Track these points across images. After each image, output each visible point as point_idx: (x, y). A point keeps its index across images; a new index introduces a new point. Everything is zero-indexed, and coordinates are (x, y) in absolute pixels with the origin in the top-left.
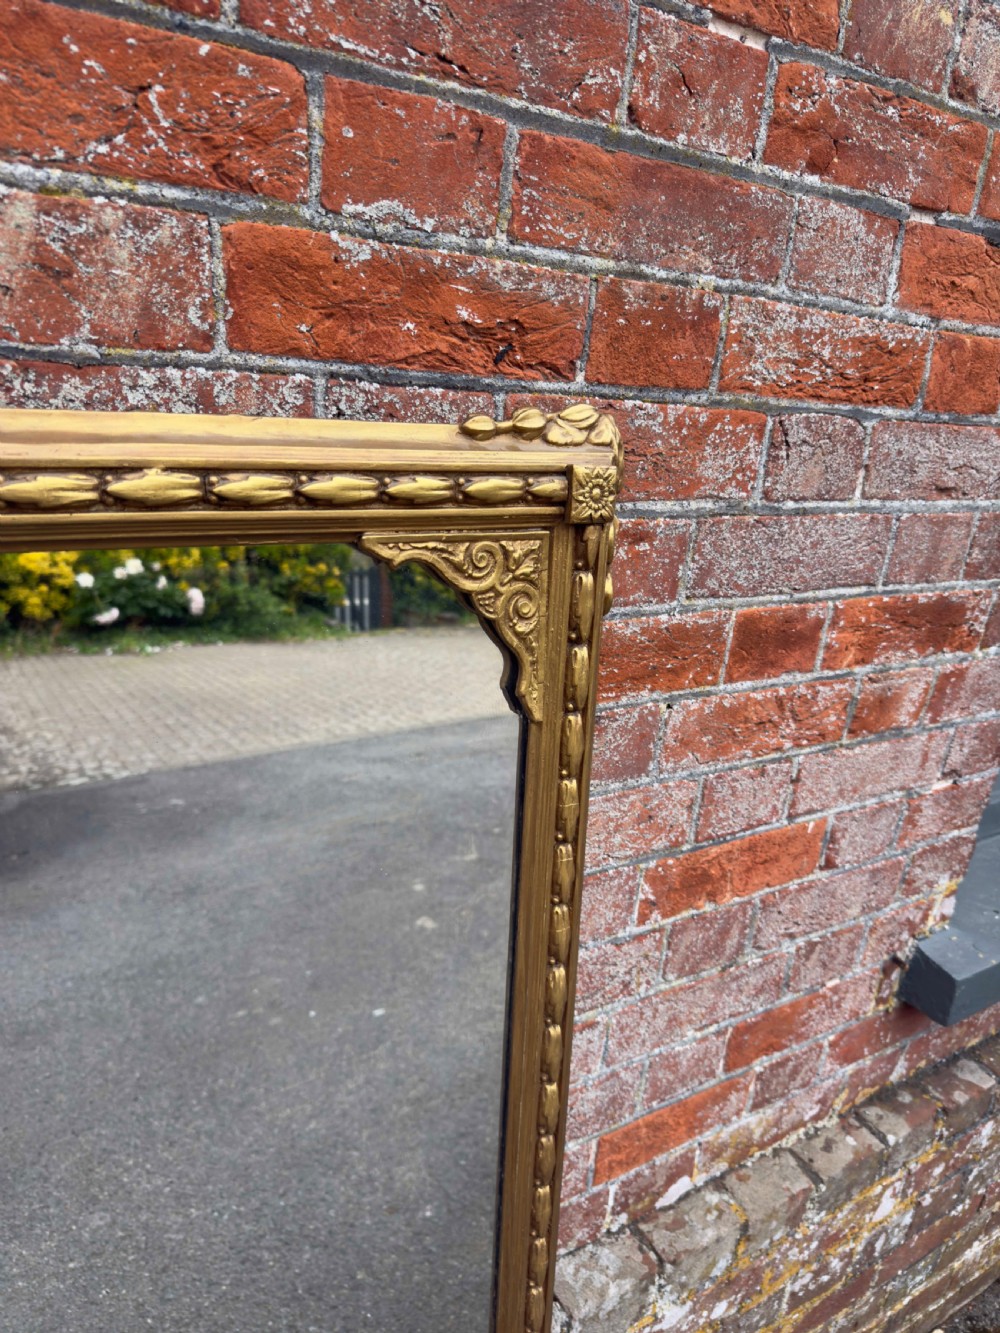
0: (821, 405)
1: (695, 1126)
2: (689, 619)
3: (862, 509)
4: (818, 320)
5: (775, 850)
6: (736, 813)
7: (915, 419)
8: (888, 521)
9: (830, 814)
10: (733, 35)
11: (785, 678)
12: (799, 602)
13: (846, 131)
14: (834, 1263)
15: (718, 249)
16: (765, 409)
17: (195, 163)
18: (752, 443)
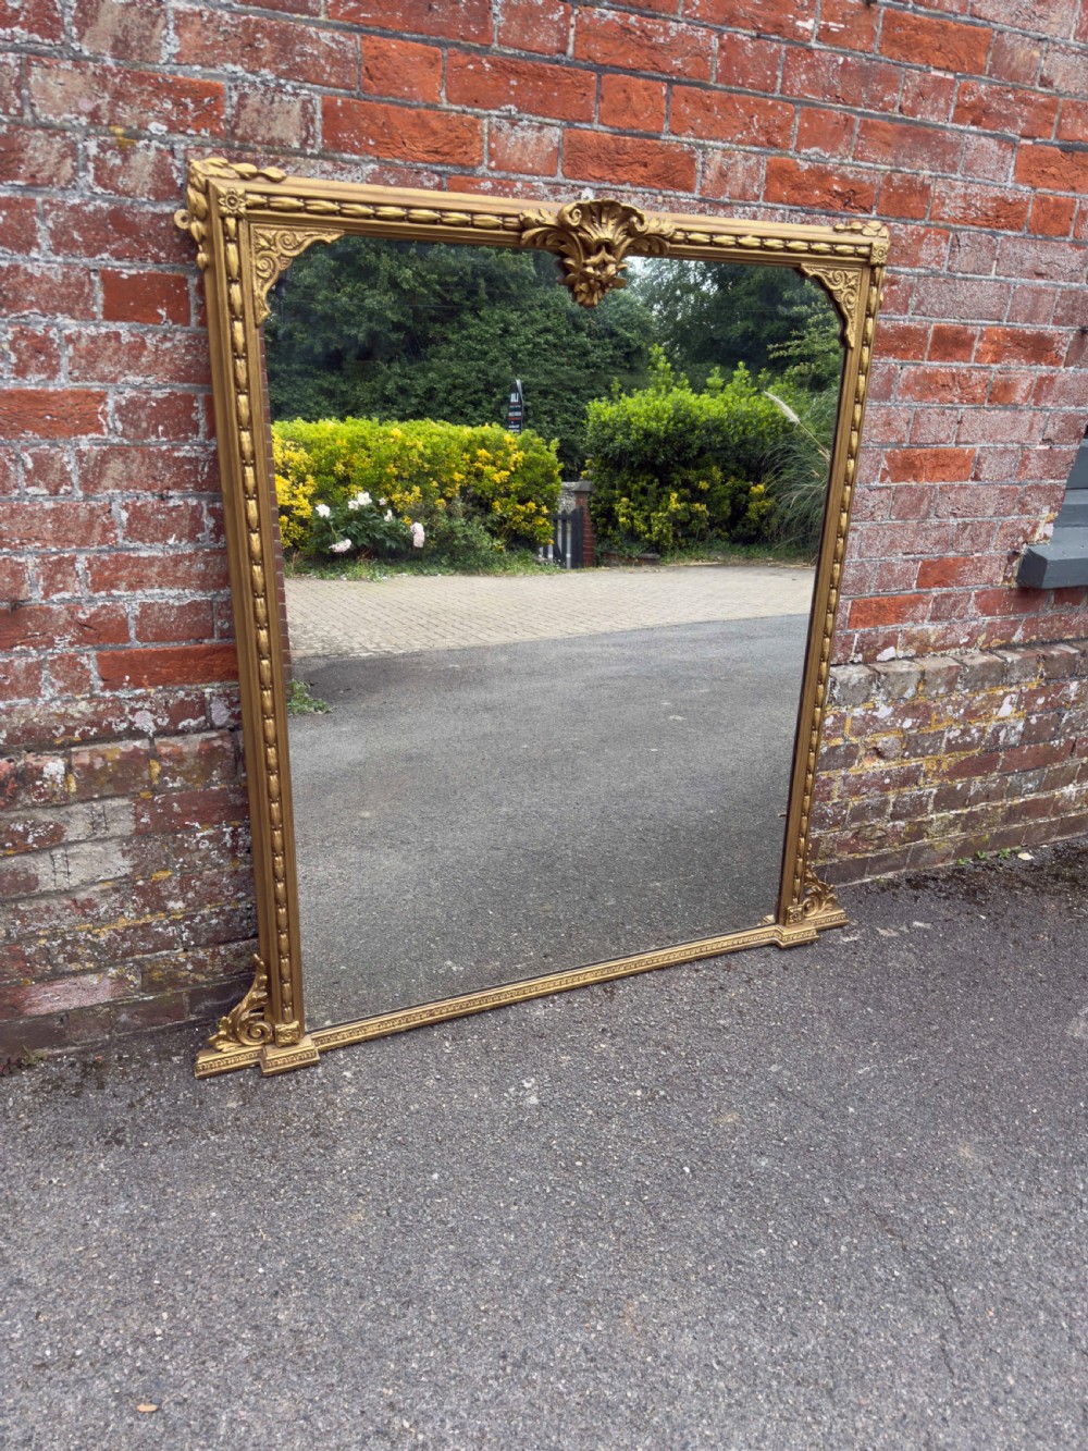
0: (975, 228)
1: (900, 617)
2: (912, 324)
3: (995, 280)
4: (974, 189)
5: (947, 461)
6: (930, 432)
7: (1023, 237)
8: (1008, 288)
9: (977, 446)
10: (940, 74)
11: (956, 364)
12: (964, 324)
13: (989, 107)
14: (974, 731)
15: (932, 160)
16: (950, 229)
17: (762, 139)
18: (943, 244)
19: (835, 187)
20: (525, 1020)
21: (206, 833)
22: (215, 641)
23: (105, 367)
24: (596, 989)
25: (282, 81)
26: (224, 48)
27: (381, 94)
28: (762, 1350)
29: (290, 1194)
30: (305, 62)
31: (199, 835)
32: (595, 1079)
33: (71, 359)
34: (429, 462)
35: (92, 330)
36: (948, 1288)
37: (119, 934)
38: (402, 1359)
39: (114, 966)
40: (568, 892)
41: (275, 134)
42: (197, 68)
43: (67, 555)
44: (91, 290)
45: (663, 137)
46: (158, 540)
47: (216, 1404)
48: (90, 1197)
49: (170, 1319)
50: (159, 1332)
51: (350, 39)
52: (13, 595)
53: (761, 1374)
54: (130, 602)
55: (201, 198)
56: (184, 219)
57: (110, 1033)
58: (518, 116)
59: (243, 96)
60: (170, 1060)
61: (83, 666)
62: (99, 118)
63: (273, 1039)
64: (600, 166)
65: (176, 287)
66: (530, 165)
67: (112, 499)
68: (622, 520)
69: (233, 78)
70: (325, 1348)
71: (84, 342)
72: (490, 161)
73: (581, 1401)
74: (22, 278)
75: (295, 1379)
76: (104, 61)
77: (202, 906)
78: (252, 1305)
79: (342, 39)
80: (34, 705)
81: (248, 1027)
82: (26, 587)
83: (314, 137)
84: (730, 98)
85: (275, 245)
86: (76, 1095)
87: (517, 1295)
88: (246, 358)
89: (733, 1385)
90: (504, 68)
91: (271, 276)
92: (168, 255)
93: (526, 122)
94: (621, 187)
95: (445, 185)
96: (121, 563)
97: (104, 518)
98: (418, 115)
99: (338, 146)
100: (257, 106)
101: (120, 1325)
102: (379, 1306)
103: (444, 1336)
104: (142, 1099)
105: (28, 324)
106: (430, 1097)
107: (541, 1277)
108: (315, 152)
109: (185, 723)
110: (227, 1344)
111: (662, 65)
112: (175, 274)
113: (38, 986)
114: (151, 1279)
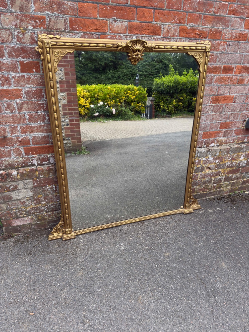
0: (234, 41)
1: (215, 136)
2: (218, 66)
3: (239, 54)
4: (233, 31)
5: (227, 98)
6: (222, 92)
7: (247, 43)
8: (243, 55)
9: (235, 95)
10: (224, 3)
11: (229, 75)
12: (231, 65)
13: (237, 10)
14: (234, 163)
15: (222, 24)
16: (227, 41)
17: (178, 22)
18: (225, 45)
19: (197, 33)
20: (122, 229)
21: (49, 187)
22: (50, 144)
23: (22, 83)
24: (139, 222)
25: (59, 15)
26: (45, 8)
27: (83, 16)
28: (169, 309)
29: (66, 268)
30: (65, 10)
31: (48, 187)
32: (137, 244)
33: (14, 82)
34: (117, 94)
35: (18, 75)
36: (215, 297)
37: (31, 209)
38: (88, 306)
39: (30, 216)
40: (137, 199)
41: (58, 27)
42: (39, 13)
43: (15, 126)
44: (18, 66)
45: (153, 23)
46: (36, 122)
47: (46, 314)
48: (23, 266)
49: (38, 294)
50: (36, 297)
51: (75, 4)
52: (4, 135)
53: (169, 314)
54: (30, 136)
55: (41, 43)
56: (38, 49)
57: (30, 230)
58: (116, 20)
59: (50, 19)
60: (43, 236)
61: (20, 150)
62: (17, 26)
63: (65, 233)
64: (137, 31)
65: (37, 64)
66: (120, 31)
67: (25, 113)
68: (162, 107)
69: (48, 15)
70: (71, 303)
71: (16, 78)
72: (110, 31)
73: (127, 318)
74: (2, 64)
75: (64, 309)
76: (17, 13)
77: (49, 203)
78: (56, 292)
79: (73, 4)
80: (10, 159)
81: (60, 230)
82: (7, 133)
83: (67, 28)
84: (170, 12)
85: (58, 54)
86: (22, 244)
87: (115, 293)
88: (53, 81)
89: (162, 316)
90: (113, 8)
91: (58, 61)
92: (35, 57)
93: (118, 21)
94: (143, 35)
95: (99, 37)
96: (28, 127)
97: (23, 117)
98: (92, 21)
99: (73, 29)
100: (54, 21)
101: (28, 295)
102: (84, 294)
103: (98, 302)
104: (36, 245)
105: (4, 74)
106: (99, 246)
107: (121, 289)
108: (68, 31)
109: (44, 163)
110: (50, 300)
111: (152, 5)
112: (37, 61)
113: (14, 220)
114: (35, 285)
